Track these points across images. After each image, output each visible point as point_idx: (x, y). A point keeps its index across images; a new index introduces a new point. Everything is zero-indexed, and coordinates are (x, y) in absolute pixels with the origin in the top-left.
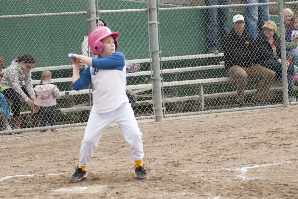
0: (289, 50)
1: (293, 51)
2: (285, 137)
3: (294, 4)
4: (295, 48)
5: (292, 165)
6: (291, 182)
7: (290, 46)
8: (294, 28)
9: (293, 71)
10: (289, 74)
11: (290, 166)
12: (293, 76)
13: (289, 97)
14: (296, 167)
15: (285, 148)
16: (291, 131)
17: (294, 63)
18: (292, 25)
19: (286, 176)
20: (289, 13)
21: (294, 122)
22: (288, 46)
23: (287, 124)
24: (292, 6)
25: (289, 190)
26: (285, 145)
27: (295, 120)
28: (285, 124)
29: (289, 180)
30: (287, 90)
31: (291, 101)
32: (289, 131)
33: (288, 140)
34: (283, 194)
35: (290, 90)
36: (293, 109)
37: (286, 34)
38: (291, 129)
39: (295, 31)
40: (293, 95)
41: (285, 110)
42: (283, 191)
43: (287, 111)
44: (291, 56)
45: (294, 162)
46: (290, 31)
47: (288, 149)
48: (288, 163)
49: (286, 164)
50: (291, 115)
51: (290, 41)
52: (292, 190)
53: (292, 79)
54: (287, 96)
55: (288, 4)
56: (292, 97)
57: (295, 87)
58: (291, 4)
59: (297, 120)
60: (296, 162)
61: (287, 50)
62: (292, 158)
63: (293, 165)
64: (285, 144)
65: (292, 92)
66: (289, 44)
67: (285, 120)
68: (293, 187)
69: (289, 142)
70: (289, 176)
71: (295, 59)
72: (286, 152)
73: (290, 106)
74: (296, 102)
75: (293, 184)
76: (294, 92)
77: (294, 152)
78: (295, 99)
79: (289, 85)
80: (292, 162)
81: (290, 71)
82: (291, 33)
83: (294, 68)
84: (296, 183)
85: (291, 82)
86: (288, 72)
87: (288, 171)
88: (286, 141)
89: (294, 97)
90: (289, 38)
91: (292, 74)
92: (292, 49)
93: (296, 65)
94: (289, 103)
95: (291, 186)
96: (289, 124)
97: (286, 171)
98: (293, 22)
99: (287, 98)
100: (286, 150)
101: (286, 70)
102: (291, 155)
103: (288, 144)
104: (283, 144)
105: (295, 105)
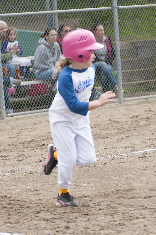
0: (5, 62)
1: (9, 63)
2: (2, 149)
3: (8, 16)
4: (10, 60)
5: (10, 177)
6: (10, 193)
7: (6, 57)
8: (9, 39)
9: (9, 83)
10: (5, 86)
11: (9, 177)
12: (10, 88)
13: (6, 109)
14: (15, 179)
15: (3, 160)
16: (9, 142)
17: (10, 74)
18: (7, 37)
19: (5, 188)
20: (4, 25)
21: (11, 133)
22: (3, 58)
23: (4, 136)
24: (7, 18)
25: (8, 202)
26: (3, 157)
27: (12, 132)
28: (2, 136)
29: (9, 192)
30: (4, 102)
31: (8, 113)
32: (7, 142)
33: (6, 152)
34: (2, 205)
35: (6, 102)
36: (10, 120)
37: (1, 46)
38: (8, 141)
39: (11, 43)
40: (10, 107)
41: (2, 122)
42: (3, 203)
43: (4, 123)
44: (6, 68)
45: (12, 173)
46: (5, 43)
47: (7, 161)
48: (7, 174)
49: (4, 176)
50: (8, 127)
51: (6, 53)
52: (12, 202)
53: (8, 91)
54: (4, 107)
55: (3, 16)
56: (8, 109)
57: (12, 98)
58: (6, 16)
59: (14, 131)
60: (14, 173)
61: (2, 62)
62: (11, 170)
63: (12, 177)
64: (3, 155)
65: (8, 104)
66: (5, 56)
67: (3, 132)
68: (13, 199)
69: (7, 154)
70: (8, 188)
71: (11, 71)
72: (4, 164)
73: (7, 118)
74: (12, 114)
75: (12, 195)
76: (11, 104)
77: (12, 163)
78: (12, 111)
79: (6, 97)
80: (10, 174)
81: (6, 83)
82: (7, 45)
83: (10, 80)
84: (15, 194)
85: (7, 94)
86: (4, 84)
87: (6, 183)
88: (4, 153)
89: (11, 109)
90: (4, 50)
91: (8, 85)
92: (8, 61)
93: (12, 77)
94: (6, 115)
95: (11, 197)
96: (6, 136)
97: (5, 183)
98: (9, 34)
99: (4, 110)
100: (4, 162)
101: (2, 82)
102: (10, 167)
103: (6, 156)
104: (1, 156)
105: (12, 116)
